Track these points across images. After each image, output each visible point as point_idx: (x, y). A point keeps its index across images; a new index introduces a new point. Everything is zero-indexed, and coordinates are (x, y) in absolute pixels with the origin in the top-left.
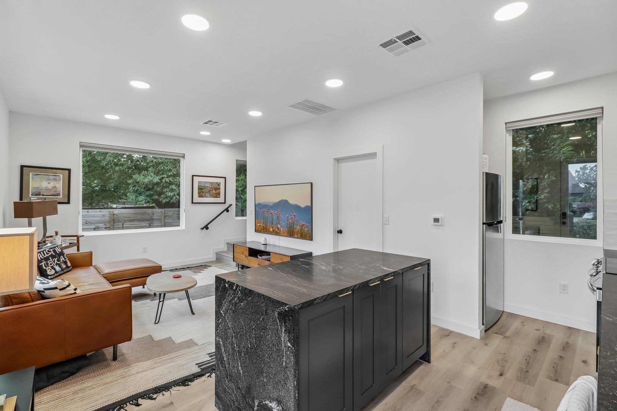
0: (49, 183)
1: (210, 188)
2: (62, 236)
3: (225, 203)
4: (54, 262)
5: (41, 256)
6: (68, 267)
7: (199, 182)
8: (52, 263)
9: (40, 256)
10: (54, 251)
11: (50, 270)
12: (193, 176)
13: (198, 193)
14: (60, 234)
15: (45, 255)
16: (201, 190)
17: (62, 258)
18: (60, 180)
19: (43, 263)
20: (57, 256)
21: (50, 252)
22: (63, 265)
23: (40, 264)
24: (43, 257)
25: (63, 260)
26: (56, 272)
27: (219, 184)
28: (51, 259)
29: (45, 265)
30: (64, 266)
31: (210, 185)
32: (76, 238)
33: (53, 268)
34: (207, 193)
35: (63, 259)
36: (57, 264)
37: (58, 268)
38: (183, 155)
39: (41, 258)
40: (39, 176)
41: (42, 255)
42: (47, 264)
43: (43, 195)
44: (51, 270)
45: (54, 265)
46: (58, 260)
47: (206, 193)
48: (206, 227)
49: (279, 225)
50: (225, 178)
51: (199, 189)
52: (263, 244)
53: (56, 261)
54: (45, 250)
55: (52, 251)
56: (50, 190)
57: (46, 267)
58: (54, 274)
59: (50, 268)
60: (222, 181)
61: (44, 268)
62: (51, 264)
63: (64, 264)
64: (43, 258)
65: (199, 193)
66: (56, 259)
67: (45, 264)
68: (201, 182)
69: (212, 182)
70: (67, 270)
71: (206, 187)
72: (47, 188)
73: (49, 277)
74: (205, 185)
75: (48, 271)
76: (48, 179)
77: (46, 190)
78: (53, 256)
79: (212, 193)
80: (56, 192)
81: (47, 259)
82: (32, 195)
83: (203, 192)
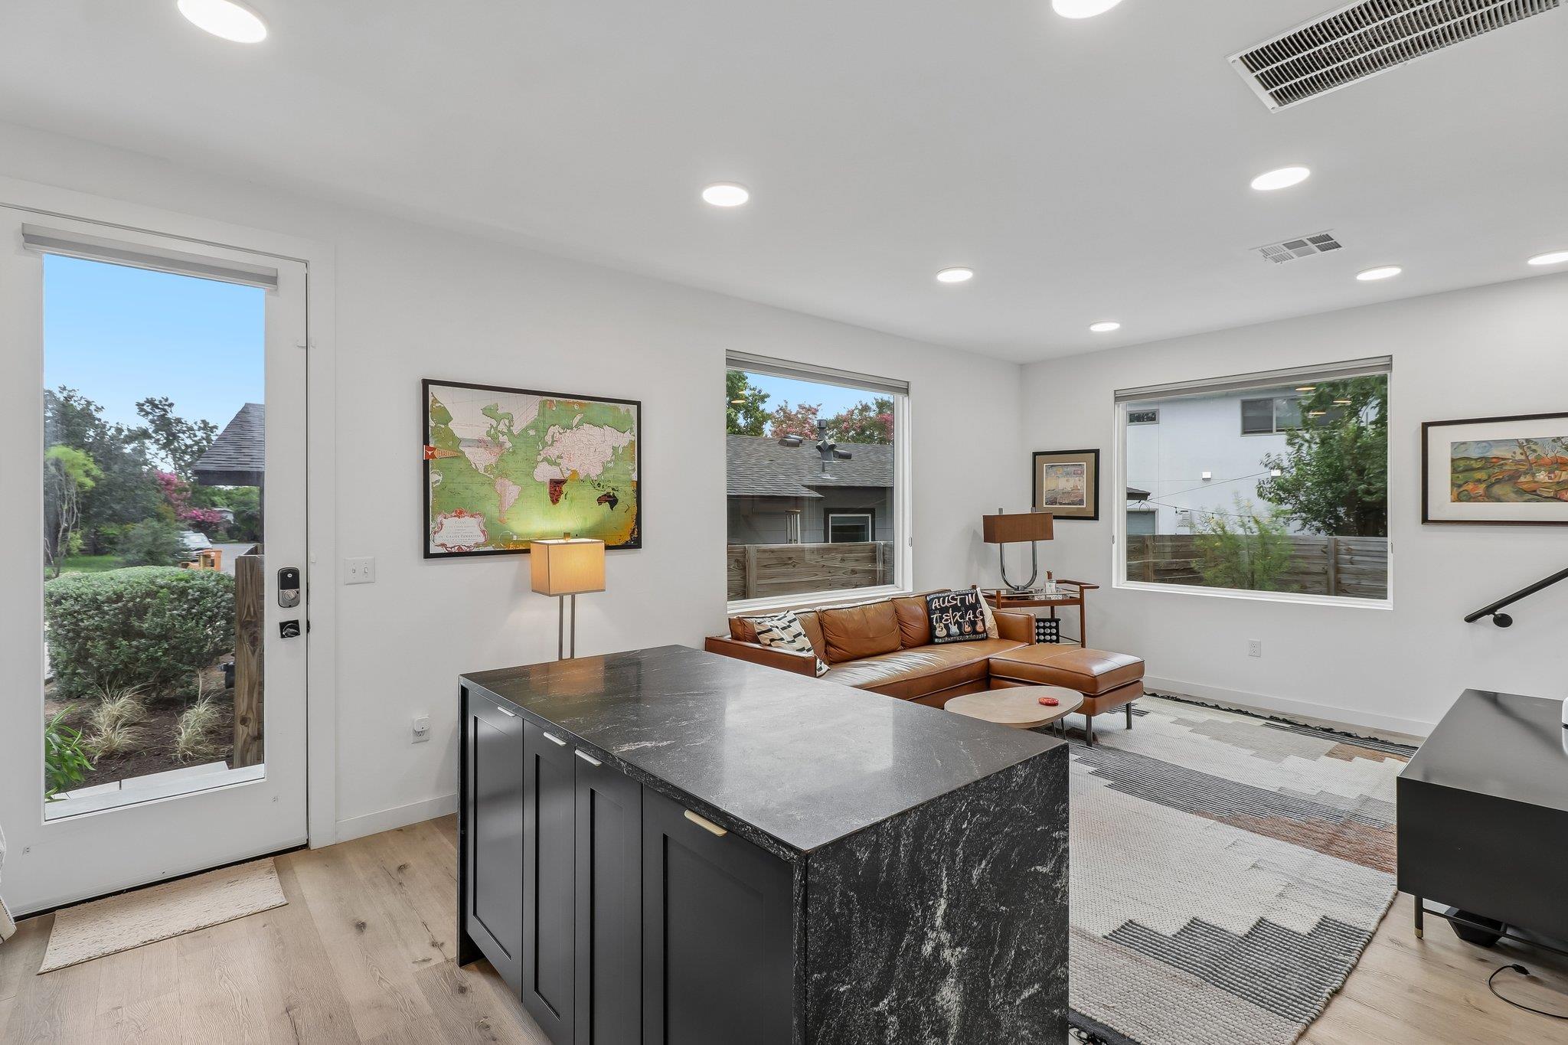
0: (1068, 481)
1: (1518, 463)
2: (1058, 582)
4: (954, 618)
5: (937, 604)
6: (975, 632)
7: (1456, 446)
8: (950, 618)
10: (963, 601)
11: (941, 630)
12: (1425, 426)
13: (1453, 484)
14: (1055, 577)
15: (944, 603)
16: (1466, 474)
17: (969, 615)
18: (1082, 473)
19: (935, 616)
20: (963, 609)
21: (956, 600)
22: (967, 626)
23: (931, 617)
24: (940, 605)
25: (969, 619)
26: (949, 635)
28: (951, 612)
29: (936, 619)
30: (967, 629)
31: (1519, 451)
33: (947, 627)
34: (1498, 481)
35: (971, 616)
36: (957, 622)
37: (954, 629)
38: (1384, 361)
39: (935, 607)
40: (1054, 469)
41: (939, 602)
42: (941, 618)
43: (1061, 504)
44: (943, 629)
45: (951, 622)
46: (962, 617)
47: (1493, 484)
48: (1496, 613)
51: (1454, 471)
53: (957, 617)
54: (948, 596)
55: (959, 600)
56: (1069, 493)
57: (937, 622)
58: (944, 637)
59: (942, 625)
61: (934, 623)
62: (947, 620)
63: (969, 626)
64: (938, 607)
65: (1460, 486)
66: (958, 614)
67: (939, 618)
68: (1464, 443)
69: (1528, 441)
70: (972, 637)
71: (1494, 460)
72: (1065, 490)
73: (936, 640)
74: (1489, 454)
75: (938, 629)
76: (1068, 474)
77: (1063, 493)
78: (955, 608)
79: (1527, 482)
80: (1077, 497)
81: (944, 610)
82: (1046, 504)
83: (1479, 481)
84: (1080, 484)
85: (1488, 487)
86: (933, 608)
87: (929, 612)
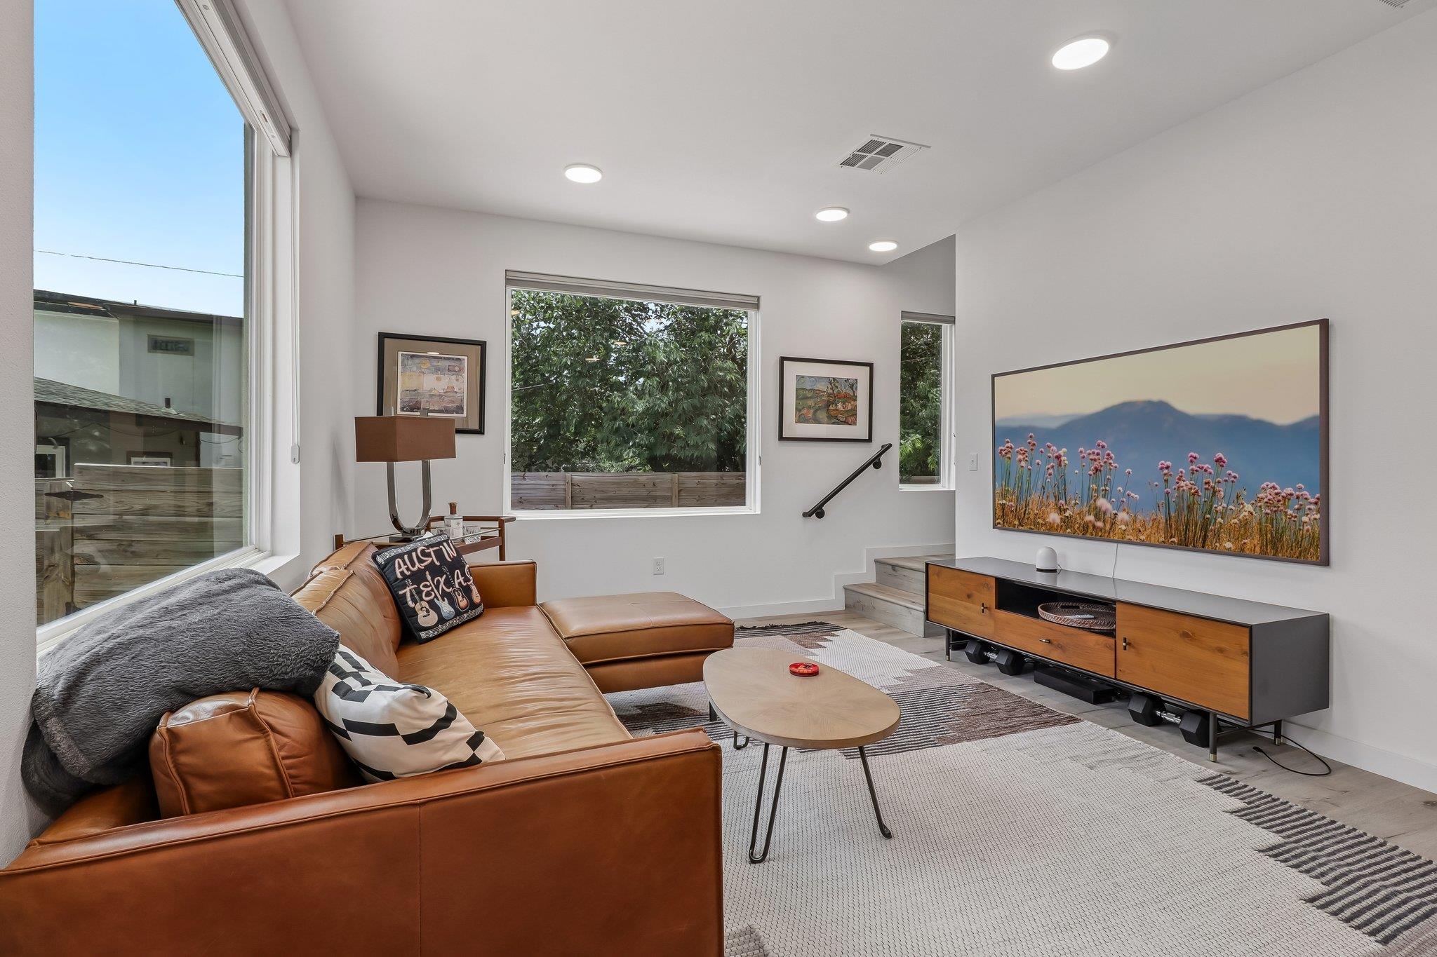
0: (439, 379)
1: (829, 395)
2: (466, 519)
3: (870, 440)
4: (437, 587)
5: (404, 568)
6: (473, 606)
7: (800, 378)
8: (432, 590)
9: (400, 567)
10: (439, 554)
11: (425, 613)
12: (783, 359)
13: (796, 409)
14: (461, 512)
15: (413, 565)
16: (803, 401)
17: (458, 578)
18: (461, 370)
19: (407, 590)
20: (445, 569)
21: (429, 555)
22: (460, 598)
23: (401, 592)
24: (408, 569)
25: (460, 584)
26: (442, 620)
27: (853, 385)
28: (429, 577)
29: (412, 595)
30: (463, 602)
31: (830, 386)
32: (496, 524)
33: (433, 605)
34: (819, 409)
35: (461, 579)
36: (445, 595)
37: (446, 608)
38: (754, 301)
39: (402, 573)
40: (417, 361)
41: (405, 563)
42: (419, 592)
43: (427, 410)
44: (428, 611)
45: (436, 596)
46: (448, 583)
48: (818, 512)
49: (1103, 503)
50: (871, 365)
51: (798, 398)
52: (1039, 570)
53: (442, 585)
54: (415, 550)
55: (432, 554)
56: (440, 396)
57: (415, 601)
58: (436, 625)
59: (425, 604)
60: (861, 374)
61: (411, 604)
62: (428, 594)
63: (463, 597)
64: (408, 573)
65: (800, 410)
66: (442, 581)
67: (414, 592)
68: (803, 377)
69: (834, 379)
70: (472, 613)
71: (818, 392)
72: (434, 392)
73: (423, 635)
74: (816, 387)
75: (421, 614)
76: (438, 369)
77: (431, 396)
78: (435, 571)
79: (834, 410)
80: (453, 402)
81: (418, 577)
82: (402, 409)
83: (810, 407)
84: (461, 385)
85: (816, 411)
86: (399, 576)
87: (393, 586)
